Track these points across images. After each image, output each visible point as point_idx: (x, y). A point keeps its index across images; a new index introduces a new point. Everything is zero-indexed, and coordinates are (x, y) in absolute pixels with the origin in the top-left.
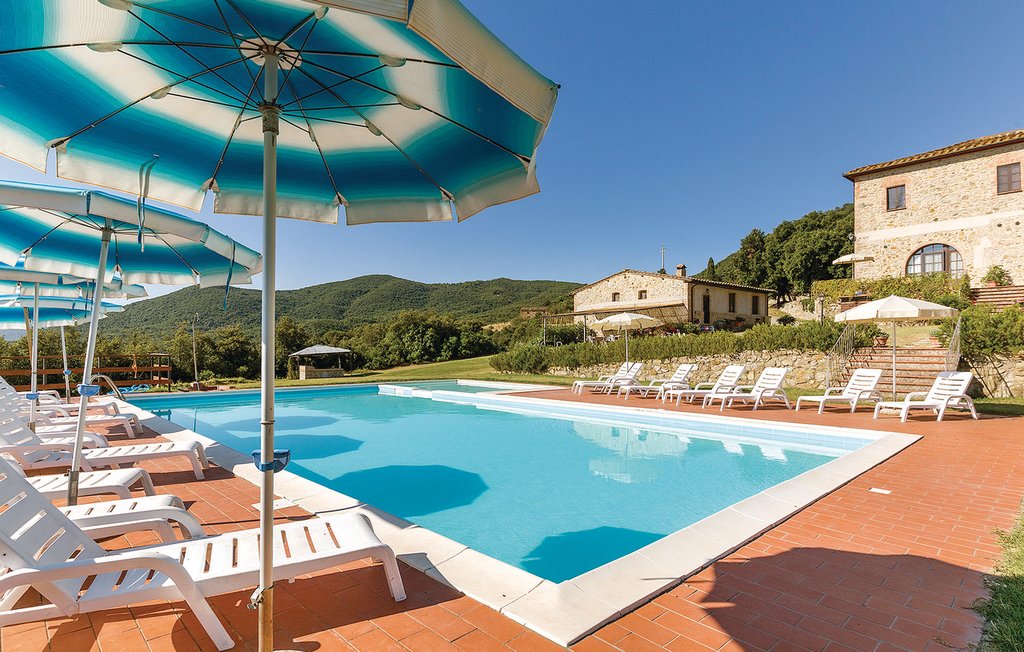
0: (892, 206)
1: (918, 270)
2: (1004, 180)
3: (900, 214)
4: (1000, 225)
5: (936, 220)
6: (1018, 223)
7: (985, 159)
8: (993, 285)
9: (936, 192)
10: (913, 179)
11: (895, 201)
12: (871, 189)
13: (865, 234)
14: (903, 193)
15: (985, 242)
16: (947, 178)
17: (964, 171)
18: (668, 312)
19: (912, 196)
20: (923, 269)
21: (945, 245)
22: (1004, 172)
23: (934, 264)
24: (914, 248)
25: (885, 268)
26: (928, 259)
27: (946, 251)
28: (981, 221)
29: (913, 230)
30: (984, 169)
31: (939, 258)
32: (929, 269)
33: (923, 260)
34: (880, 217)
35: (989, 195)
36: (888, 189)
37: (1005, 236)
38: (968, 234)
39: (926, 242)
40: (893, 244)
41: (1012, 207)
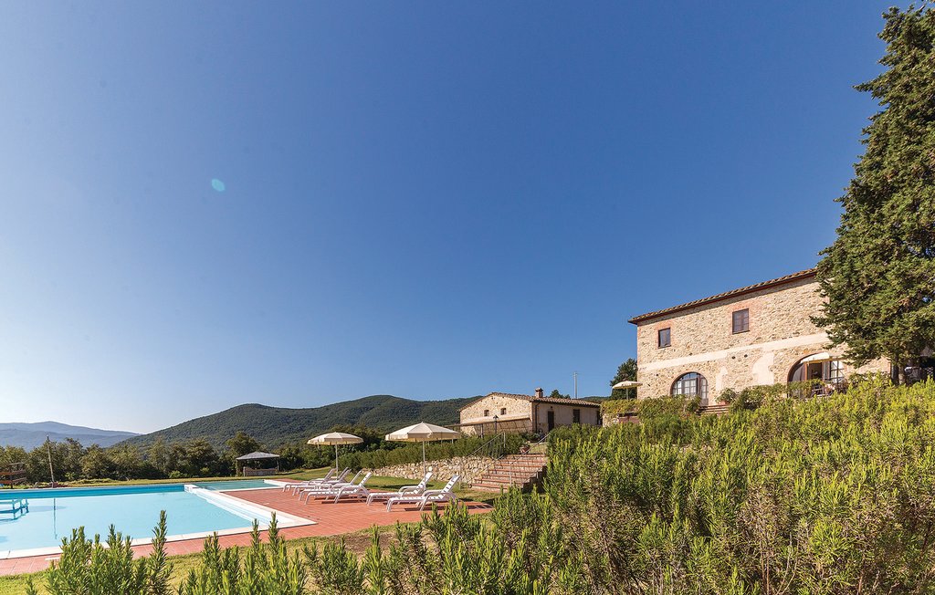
0: (662, 344)
1: (680, 392)
2: (738, 322)
3: (667, 350)
4: (734, 358)
5: (691, 354)
6: (746, 356)
7: (725, 307)
8: (723, 403)
9: (691, 333)
10: (677, 324)
11: (663, 341)
12: (648, 331)
13: (644, 366)
14: (669, 335)
15: (724, 371)
16: (699, 322)
17: (709, 316)
18: (520, 424)
19: (676, 337)
20: (683, 391)
21: (698, 374)
22: (738, 317)
23: (690, 387)
24: (676, 376)
25: (657, 391)
26: (687, 384)
27: (699, 379)
28: (721, 355)
29: (676, 362)
30: (724, 314)
31: (693, 383)
32: (687, 391)
33: (683, 384)
34: (654, 353)
35: (727, 334)
36: (659, 331)
37: (737, 366)
38: (712, 364)
39: (684, 371)
40: (662, 373)
41: (743, 344)
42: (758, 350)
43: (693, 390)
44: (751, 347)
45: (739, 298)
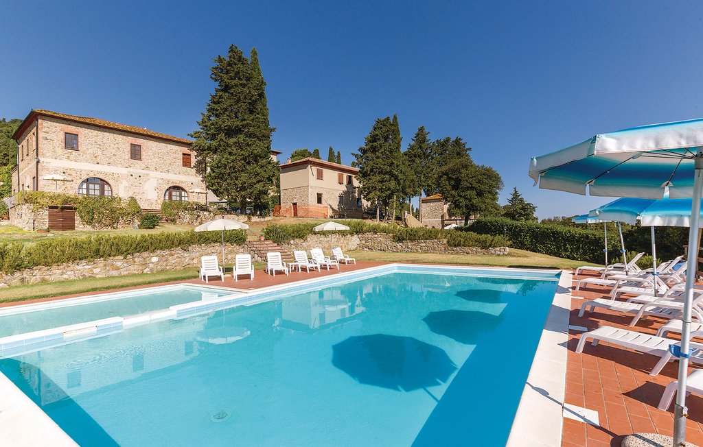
0: (68, 146)
1: (84, 192)
3: (74, 152)
4: (132, 176)
5: (98, 163)
7: (125, 137)
9: (98, 146)
10: (84, 133)
11: (71, 143)
12: (53, 129)
13: (48, 160)
14: (76, 140)
15: (125, 183)
16: (104, 140)
17: (114, 140)
19: (84, 144)
20: (88, 192)
21: (102, 180)
22: (134, 148)
23: (95, 190)
24: (83, 178)
25: (64, 187)
26: (91, 186)
27: (103, 183)
28: (123, 171)
29: (83, 166)
30: (125, 142)
31: (97, 187)
32: (91, 193)
33: (88, 187)
34: (59, 151)
35: (127, 157)
36: (66, 133)
37: (134, 182)
38: (116, 176)
39: (92, 175)
40: (69, 172)
41: (137, 168)
42: (147, 175)
43: (97, 193)
44: (143, 171)
45: (137, 135)
